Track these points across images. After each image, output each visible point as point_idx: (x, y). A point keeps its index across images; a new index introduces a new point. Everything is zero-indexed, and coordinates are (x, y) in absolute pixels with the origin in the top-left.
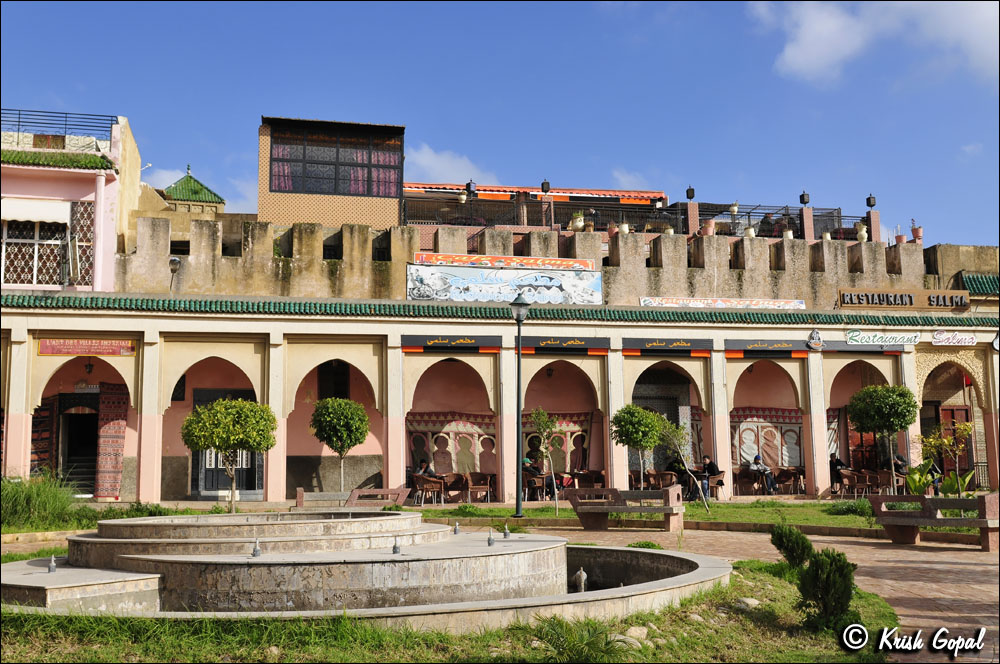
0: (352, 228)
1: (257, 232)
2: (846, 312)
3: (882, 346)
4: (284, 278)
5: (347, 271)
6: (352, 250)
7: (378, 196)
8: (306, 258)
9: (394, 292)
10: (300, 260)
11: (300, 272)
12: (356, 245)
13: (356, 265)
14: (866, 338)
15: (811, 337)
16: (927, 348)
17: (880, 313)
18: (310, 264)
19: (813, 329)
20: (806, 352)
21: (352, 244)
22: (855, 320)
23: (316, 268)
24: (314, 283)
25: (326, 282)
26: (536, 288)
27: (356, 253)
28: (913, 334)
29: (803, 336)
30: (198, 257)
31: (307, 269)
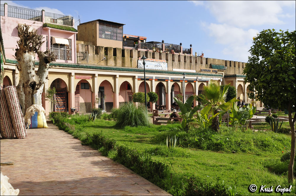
0: (118, 49)
1: (101, 49)
2: (202, 73)
3: (206, 80)
4: (107, 60)
5: (117, 59)
6: (118, 54)
7: (118, 40)
8: (110, 56)
9: (126, 65)
10: (109, 56)
11: (109, 59)
12: (119, 53)
13: (119, 58)
14: (204, 78)
15: (197, 78)
16: (212, 80)
17: (206, 73)
18: (111, 57)
19: (197, 77)
20: (196, 81)
21: (118, 53)
22: (203, 75)
23: (112, 58)
24: (112, 62)
25: (114, 61)
26: (158, 66)
27: (119, 55)
28: (210, 78)
29: (195, 78)
30: (91, 54)
31: (110, 58)
